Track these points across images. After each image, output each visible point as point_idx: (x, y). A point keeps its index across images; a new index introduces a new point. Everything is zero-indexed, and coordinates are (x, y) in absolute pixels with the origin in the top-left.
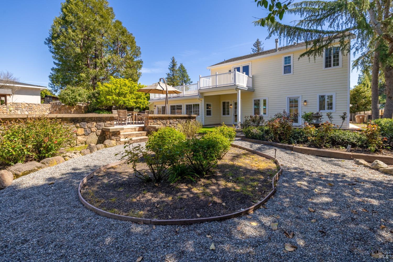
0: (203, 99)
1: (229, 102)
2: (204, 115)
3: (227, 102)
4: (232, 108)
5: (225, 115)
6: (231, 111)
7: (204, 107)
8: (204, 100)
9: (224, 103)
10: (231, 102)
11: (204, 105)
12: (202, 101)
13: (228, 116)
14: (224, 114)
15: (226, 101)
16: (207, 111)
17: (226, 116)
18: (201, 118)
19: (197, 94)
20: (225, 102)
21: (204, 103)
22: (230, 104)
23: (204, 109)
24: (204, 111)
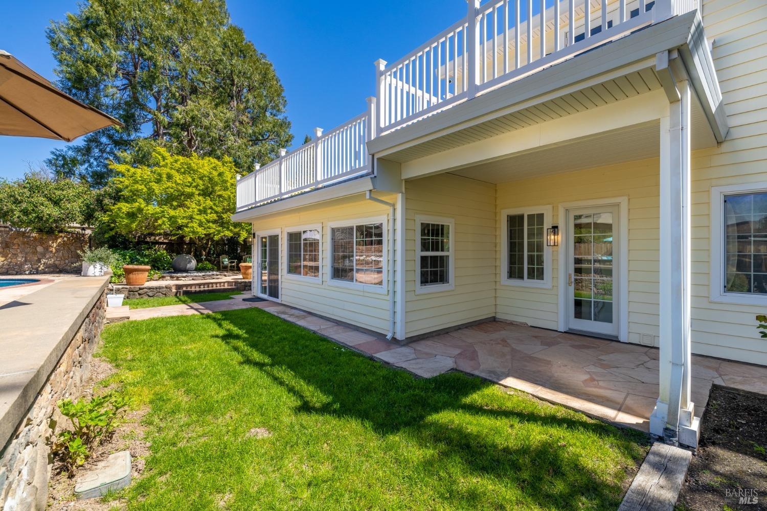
0: (399, 197)
1: (541, 216)
2: (406, 281)
3: (531, 217)
4: (561, 249)
5: (522, 277)
6: (555, 261)
7: (406, 240)
8: (407, 200)
9: (515, 222)
10: (555, 216)
11: (406, 230)
12: (393, 206)
13: (535, 283)
14: (515, 272)
15: (527, 211)
16: (424, 259)
17: (527, 282)
18: (389, 298)
19: (364, 172)
20: (521, 217)
21: (407, 220)
22: (547, 224)
23: (406, 251)
24: (406, 261)
